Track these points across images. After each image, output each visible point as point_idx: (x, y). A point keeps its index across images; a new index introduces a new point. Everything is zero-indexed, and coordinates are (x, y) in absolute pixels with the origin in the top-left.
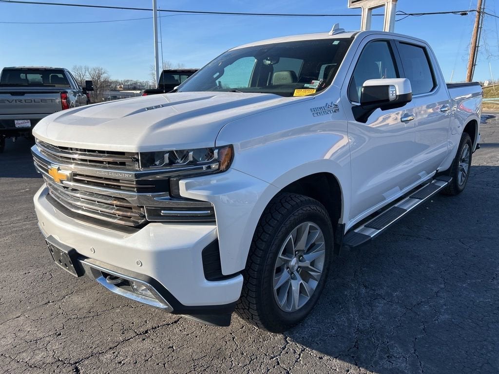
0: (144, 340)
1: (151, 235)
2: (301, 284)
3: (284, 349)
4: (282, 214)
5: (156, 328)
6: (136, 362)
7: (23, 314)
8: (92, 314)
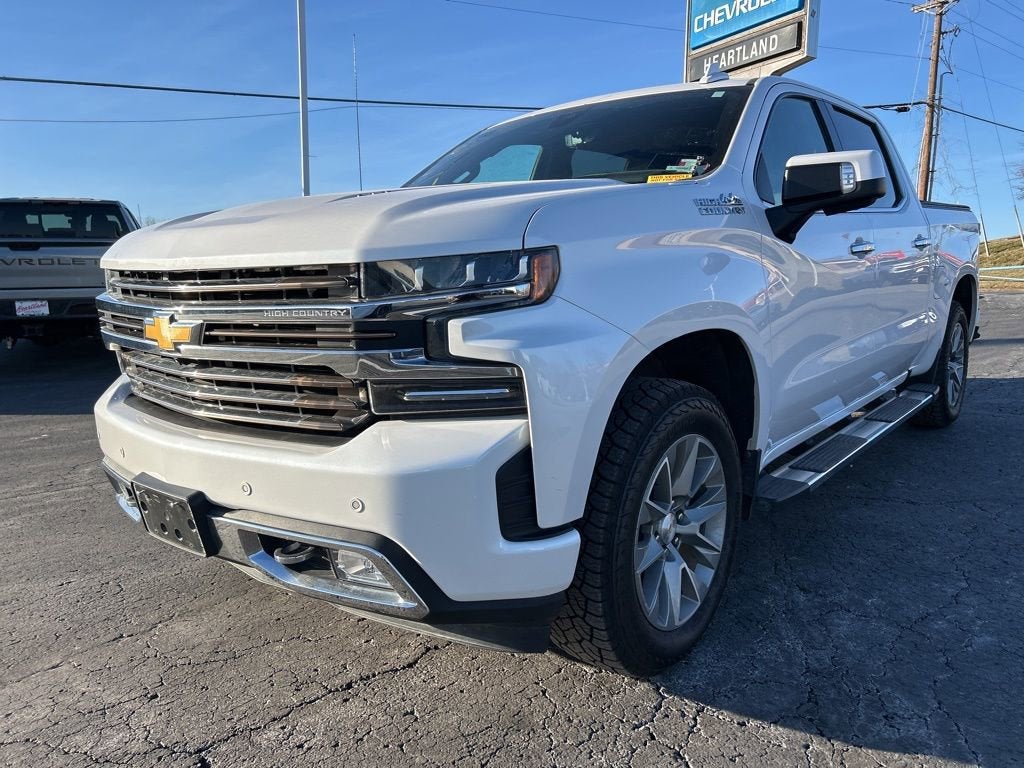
0: (346, 700)
1: (384, 442)
2: (684, 570)
3: (657, 708)
4: (649, 411)
5: (368, 677)
6: (337, 745)
7: (65, 659)
8: (222, 655)
